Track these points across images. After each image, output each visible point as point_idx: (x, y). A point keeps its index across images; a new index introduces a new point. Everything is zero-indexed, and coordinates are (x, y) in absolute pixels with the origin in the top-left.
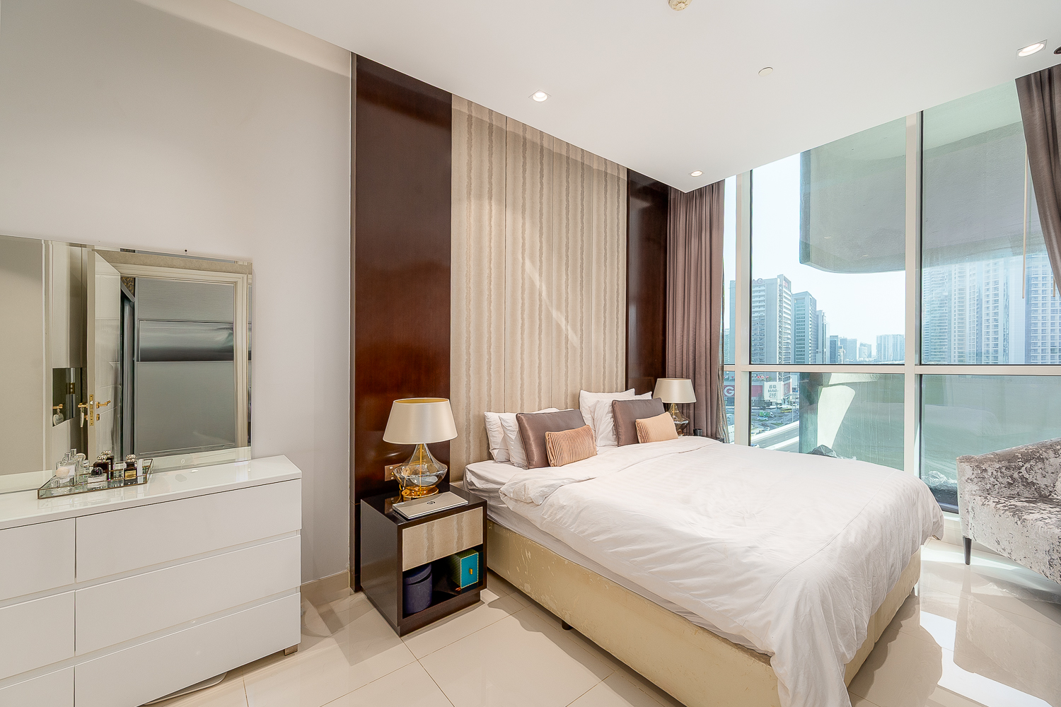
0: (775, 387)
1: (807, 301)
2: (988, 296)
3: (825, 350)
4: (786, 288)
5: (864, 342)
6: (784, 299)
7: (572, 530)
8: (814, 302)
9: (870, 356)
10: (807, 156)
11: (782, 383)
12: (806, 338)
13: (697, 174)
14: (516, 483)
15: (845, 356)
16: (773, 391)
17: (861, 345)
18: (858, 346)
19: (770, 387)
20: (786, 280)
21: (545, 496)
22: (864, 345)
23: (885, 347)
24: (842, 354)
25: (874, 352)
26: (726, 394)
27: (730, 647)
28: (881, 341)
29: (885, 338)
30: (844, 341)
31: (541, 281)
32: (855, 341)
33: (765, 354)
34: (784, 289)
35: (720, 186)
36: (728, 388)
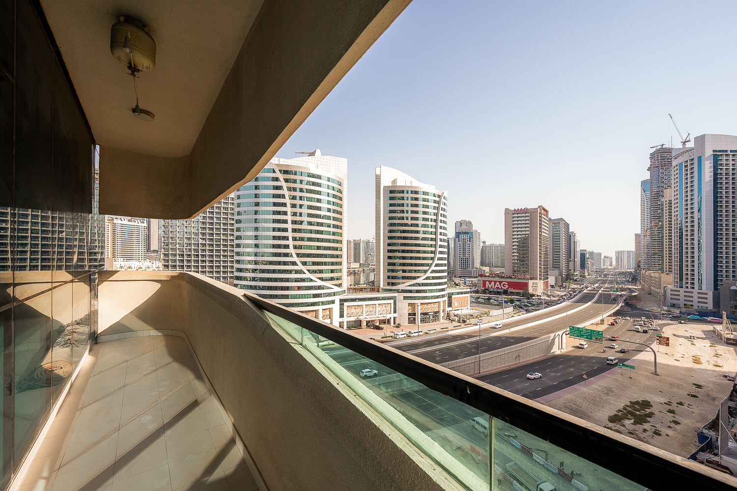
0: (536, 284)
1: (562, 225)
2: (687, 226)
3: (576, 260)
4: (544, 215)
5: (607, 255)
6: (543, 223)
8: (567, 226)
9: (611, 265)
11: (542, 281)
12: (561, 251)
15: (592, 264)
16: (535, 287)
17: (605, 257)
18: (602, 257)
19: (533, 283)
20: (544, 209)
22: (607, 258)
23: (621, 259)
24: (590, 263)
25: (614, 263)
26: (502, 287)
28: (619, 255)
29: (621, 253)
30: (591, 253)
32: (600, 254)
33: (530, 261)
34: (543, 216)
36: (504, 283)
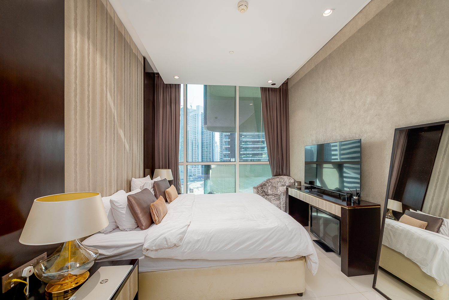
7: (209, 250)
10: (206, 87)
13: (176, 77)
14: (155, 239)
21: (181, 239)
27: (289, 262)
31: (114, 109)
35: (179, 86)
